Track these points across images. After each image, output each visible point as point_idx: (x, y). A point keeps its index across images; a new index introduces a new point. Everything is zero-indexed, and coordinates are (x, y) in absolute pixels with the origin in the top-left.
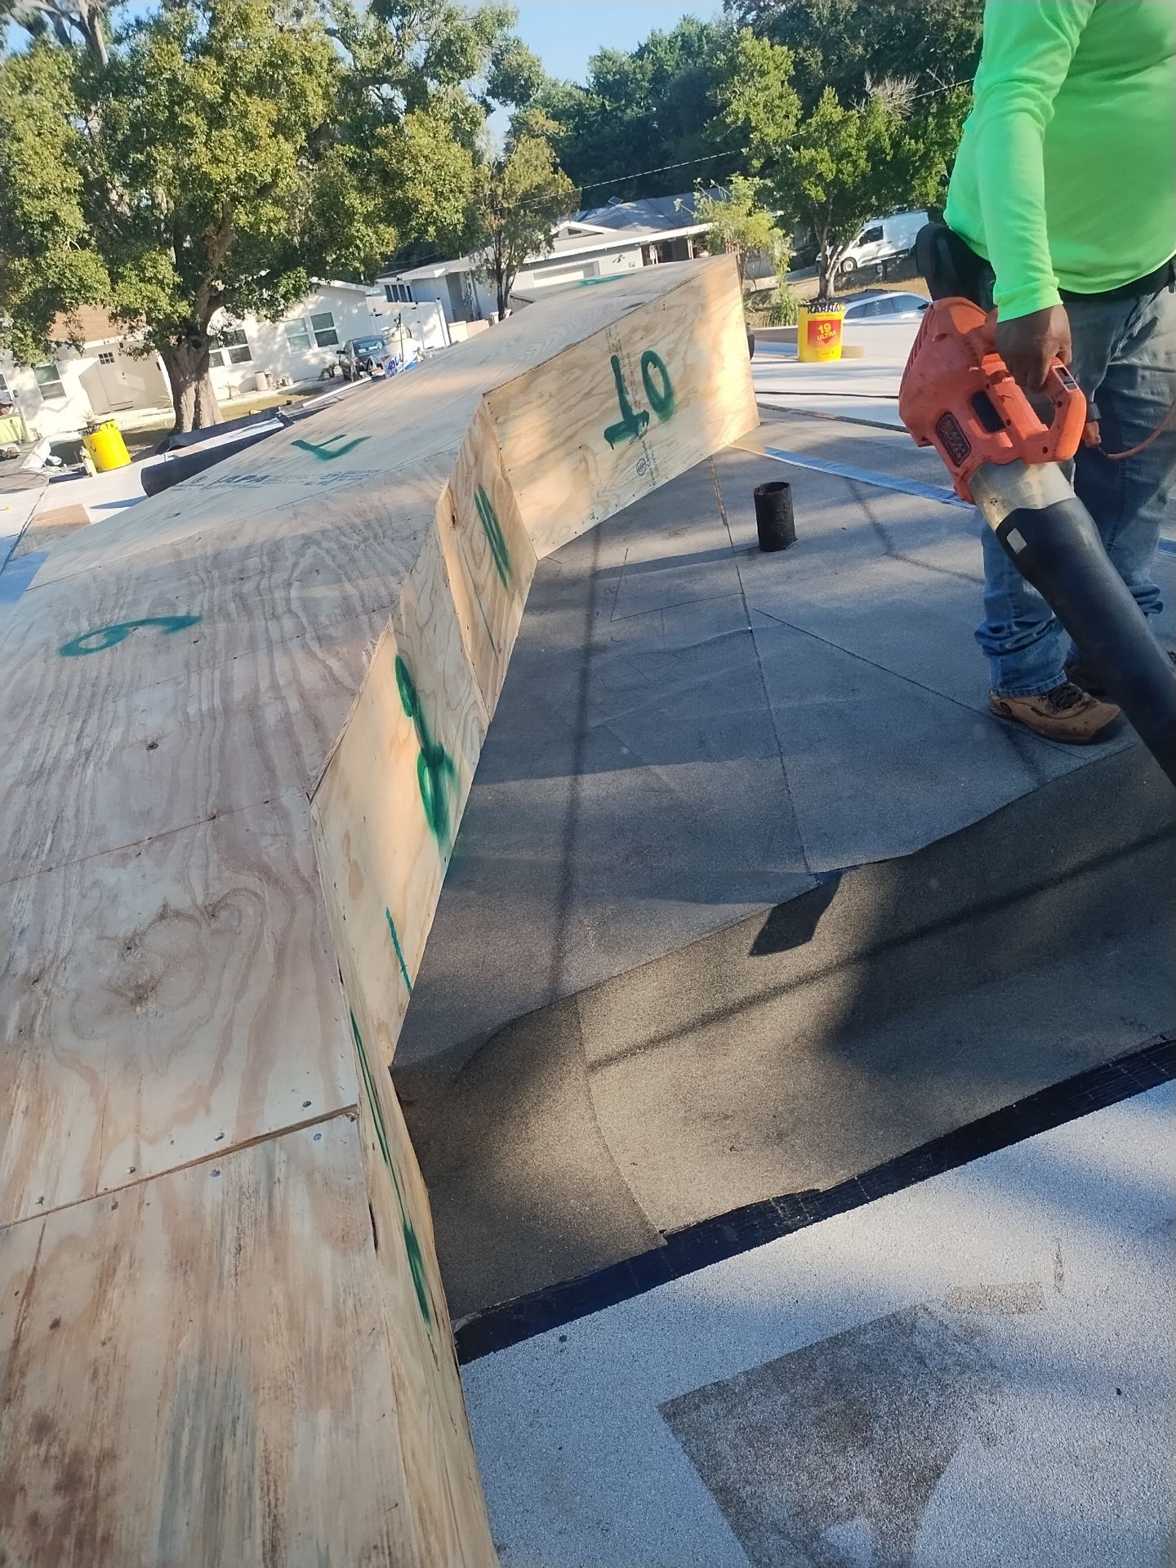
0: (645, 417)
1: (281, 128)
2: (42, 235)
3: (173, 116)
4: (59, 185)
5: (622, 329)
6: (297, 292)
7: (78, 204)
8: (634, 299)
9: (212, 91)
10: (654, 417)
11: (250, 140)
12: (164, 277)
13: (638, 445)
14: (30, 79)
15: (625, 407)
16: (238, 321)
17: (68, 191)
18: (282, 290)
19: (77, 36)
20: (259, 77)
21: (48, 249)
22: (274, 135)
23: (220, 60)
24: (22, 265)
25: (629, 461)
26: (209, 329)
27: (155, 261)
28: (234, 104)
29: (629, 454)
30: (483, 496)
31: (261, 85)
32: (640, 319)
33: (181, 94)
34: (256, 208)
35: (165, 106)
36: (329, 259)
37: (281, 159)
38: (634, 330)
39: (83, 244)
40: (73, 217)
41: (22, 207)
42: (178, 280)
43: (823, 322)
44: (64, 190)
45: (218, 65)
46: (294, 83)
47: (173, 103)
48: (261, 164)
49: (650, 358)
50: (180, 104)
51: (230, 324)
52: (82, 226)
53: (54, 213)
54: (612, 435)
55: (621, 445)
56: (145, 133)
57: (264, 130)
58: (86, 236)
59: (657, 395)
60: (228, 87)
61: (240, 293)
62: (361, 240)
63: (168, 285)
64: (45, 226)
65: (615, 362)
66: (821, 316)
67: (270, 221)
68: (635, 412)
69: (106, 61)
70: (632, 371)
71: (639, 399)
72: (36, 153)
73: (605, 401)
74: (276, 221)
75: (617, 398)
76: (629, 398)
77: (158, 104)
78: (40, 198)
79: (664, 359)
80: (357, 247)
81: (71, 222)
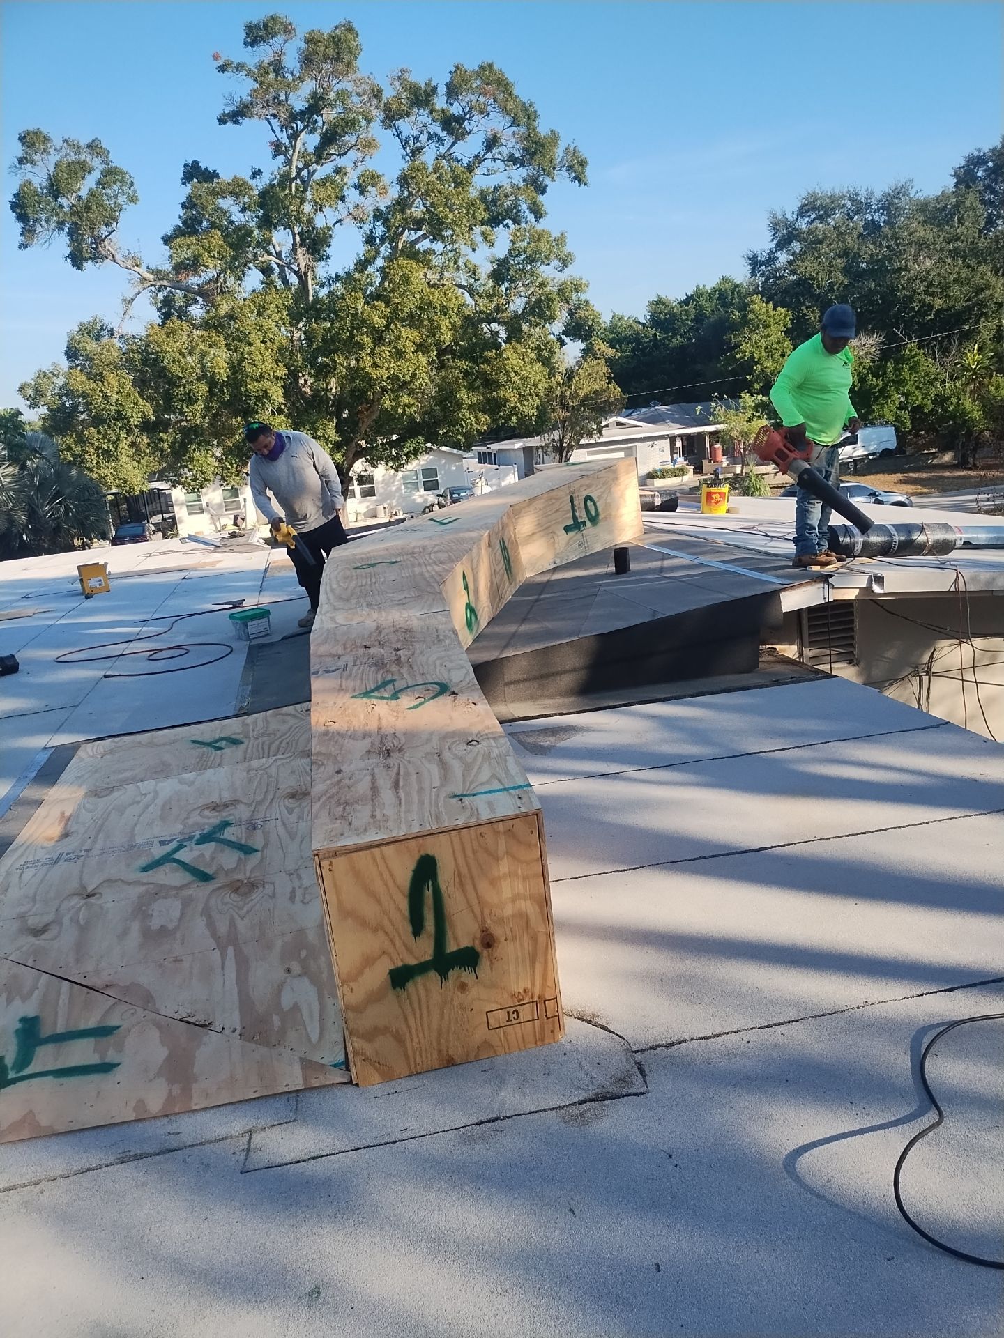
0: (584, 523)
1: (421, 348)
2: (255, 404)
3: (352, 336)
4: (272, 374)
5: (576, 485)
6: (416, 453)
7: (282, 386)
8: (584, 473)
9: (379, 322)
10: (589, 523)
11: (399, 354)
12: (329, 436)
13: (580, 535)
14: (264, 308)
15: (575, 518)
16: (372, 469)
17: (277, 378)
18: (406, 450)
19: (294, 279)
20: (411, 315)
21: (257, 413)
22: (416, 352)
23: (388, 304)
24: (237, 422)
25: (575, 542)
26: (351, 472)
27: (325, 426)
28: (393, 332)
29: (575, 538)
30: (504, 542)
31: (413, 321)
32: (586, 481)
33: (360, 323)
34: (397, 396)
35: (348, 330)
36: (441, 432)
37: (418, 367)
38: (582, 486)
39: (280, 411)
40: (277, 394)
41: (246, 386)
42: (337, 438)
43: (715, 493)
44: (274, 377)
45: (385, 307)
46: (433, 320)
47: (353, 328)
48: (404, 369)
49: (588, 498)
50: (357, 329)
51: (366, 471)
52: (282, 400)
53: (266, 391)
54: (567, 529)
55: (571, 534)
56: (330, 345)
57: (410, 347)
58: (283, 406)
59: (591, 515)
60: (390, 321)
61: (377, 450)
62: (465, 422)
63: (331, 442)
64: (258, 399)
65: (571, 498)
66: (714, 490)
67: (405, 405)
68: (579, 521)
69: (311, 298)
70: (580, 503)
71: (582, 515)
72: (261, 353)
73: (566, 514)
74: (409, 406)
75: (571, 514)
76: (577, 514)
77: (344, 329)
78: (258, 381)
79: (596, 500)
80: (461, 426)
81: (275, 397)
